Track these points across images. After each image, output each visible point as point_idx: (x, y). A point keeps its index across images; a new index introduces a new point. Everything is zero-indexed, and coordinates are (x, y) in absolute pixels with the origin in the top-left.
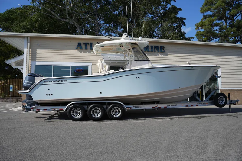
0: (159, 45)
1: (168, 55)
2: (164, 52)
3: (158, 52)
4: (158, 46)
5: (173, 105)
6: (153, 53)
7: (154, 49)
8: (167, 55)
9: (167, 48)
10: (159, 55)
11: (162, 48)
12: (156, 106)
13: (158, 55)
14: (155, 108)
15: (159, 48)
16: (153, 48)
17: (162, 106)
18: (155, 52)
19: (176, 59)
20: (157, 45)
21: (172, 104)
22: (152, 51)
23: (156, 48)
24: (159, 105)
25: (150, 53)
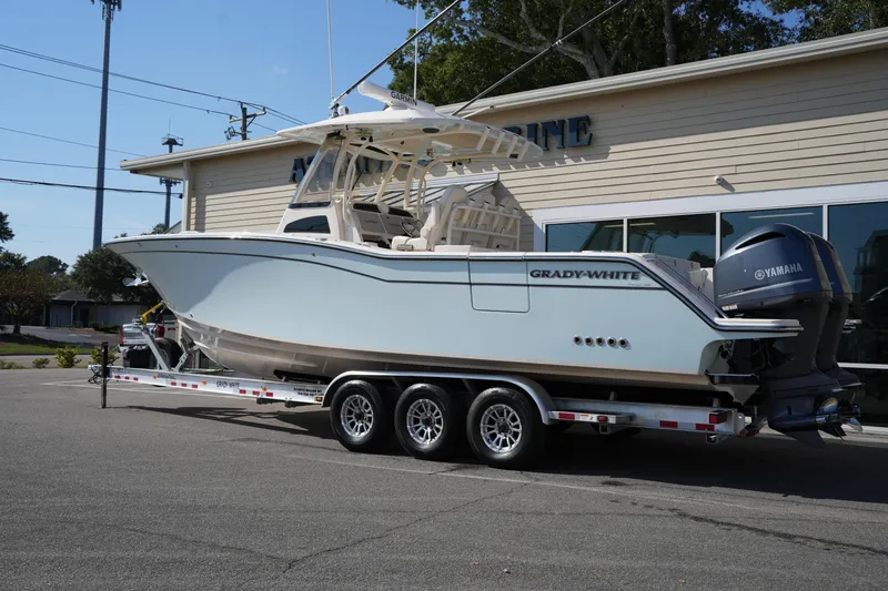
0: (568, 116)
1: (611, 157)
2: (589, 143)
3: (563, 146)
7: (546, 134)
8: (606, 154)
9: (602, 122)
10: (569, 162)
11: (580, 125)
13: (562, 161)
15: (567, 130)
18: (547, 149)
20: (555, 117)
23: (553, 129)
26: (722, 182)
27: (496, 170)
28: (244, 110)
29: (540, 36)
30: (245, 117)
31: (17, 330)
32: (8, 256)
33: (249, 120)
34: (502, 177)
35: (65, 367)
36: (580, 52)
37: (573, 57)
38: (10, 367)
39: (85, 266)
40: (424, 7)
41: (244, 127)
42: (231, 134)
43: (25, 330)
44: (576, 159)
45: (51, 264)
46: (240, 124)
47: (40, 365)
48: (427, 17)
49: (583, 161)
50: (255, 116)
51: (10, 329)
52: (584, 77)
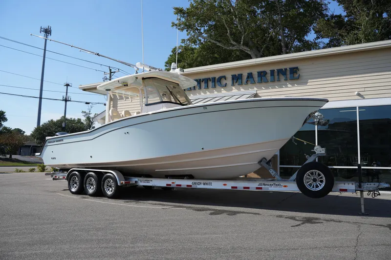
0: (288, 66)
1: (309, 84)
2: (298, 78)
3: (286, 80)
4: (286, 69)
5: (204, 184)
6: (276, 83)
7: (278, 75)
8: (306, 83)
9: (304, 69)
10: (289, 86)
11: (294, 71)
12: (173, 183)
13: (287, 86)
14: (170, 185)
15: (288, 73)
16: (276, 74)
17: (184, 183)
18: (279, 80)
19: (327, 89)
20: (283, 67)
21: (202, 182)
22: (273, 81)
23: (282, 72)
24: (178, 182)
25: (270, 84)
26: (359, 95)
27: (255, 89)
28: (110, 70)
29: (234, 43)
30: (111, 72)
31: (11, 156)
32: (5, 128)
33: (112, 74)
34: (258, 92)
35: (41, 171)
36: (249, 50)
37: (246, 51)
38: (20, 171)
39: (37, 132)
40: (187, 31)
41: (110, 77)
42: (105, 79)
43: (14, 157)
44: (293, 85)
45: (19, 131)
46: (109, 75)
47: (32, 171)
48: (188, 35)
49: (296, 85)
50: (115, 72)
51: (8, 156)
52: (251, 58)
